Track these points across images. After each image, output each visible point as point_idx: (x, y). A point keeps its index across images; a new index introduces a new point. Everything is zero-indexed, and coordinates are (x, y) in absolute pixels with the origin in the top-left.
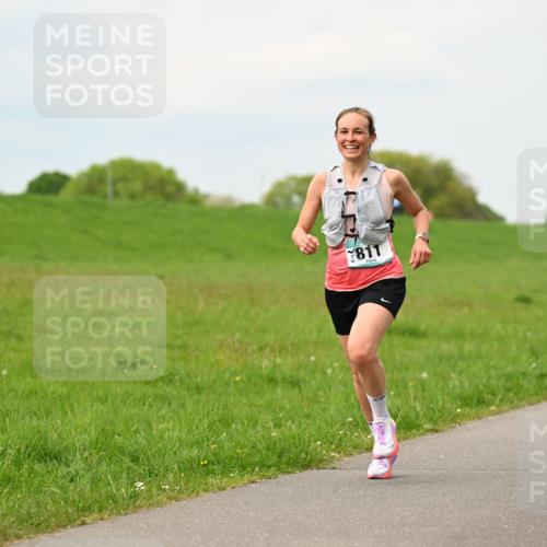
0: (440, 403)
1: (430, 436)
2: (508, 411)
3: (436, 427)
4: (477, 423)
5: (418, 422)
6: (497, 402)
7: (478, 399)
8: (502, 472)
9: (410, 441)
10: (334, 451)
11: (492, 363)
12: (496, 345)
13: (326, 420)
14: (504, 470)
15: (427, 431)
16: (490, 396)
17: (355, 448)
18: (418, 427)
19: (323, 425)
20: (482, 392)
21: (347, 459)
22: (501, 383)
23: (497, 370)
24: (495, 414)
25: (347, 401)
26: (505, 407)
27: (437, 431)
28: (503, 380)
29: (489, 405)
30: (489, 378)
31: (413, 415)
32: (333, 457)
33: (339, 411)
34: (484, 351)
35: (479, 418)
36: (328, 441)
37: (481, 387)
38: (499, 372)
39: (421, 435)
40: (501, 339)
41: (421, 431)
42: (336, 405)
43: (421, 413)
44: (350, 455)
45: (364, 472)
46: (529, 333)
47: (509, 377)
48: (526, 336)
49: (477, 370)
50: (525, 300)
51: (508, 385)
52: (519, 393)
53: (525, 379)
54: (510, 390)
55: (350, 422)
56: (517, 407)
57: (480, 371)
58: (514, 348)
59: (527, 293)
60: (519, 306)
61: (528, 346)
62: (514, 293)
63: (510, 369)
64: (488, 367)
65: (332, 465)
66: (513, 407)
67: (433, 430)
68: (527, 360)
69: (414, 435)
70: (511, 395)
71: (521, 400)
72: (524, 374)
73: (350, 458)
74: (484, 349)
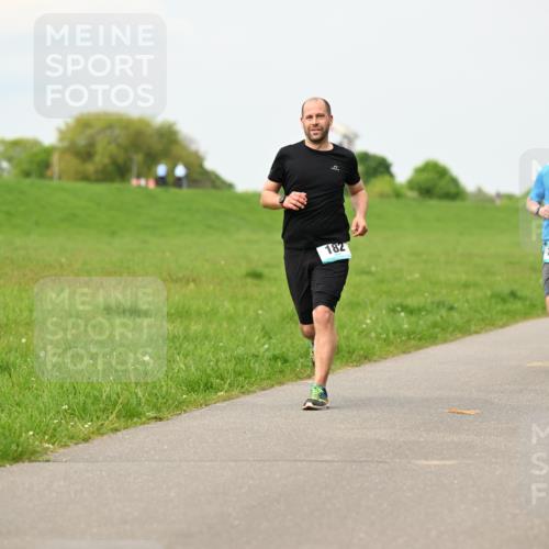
0: (164, 389)
1: (155, 425)
2: (238, 397)
3: (161, 415)
4: (204, 410)
5: (140, 409)
6: (226, 386)
7: (206, 385)
8: (232, 464)
9: (131, 430)
10: (49, 442)
11: (221, 344)
12: (225, 325)
13: (39, 408)
14: (234, 461)
15: (150, 419)
16: (218, 381)
17: (72, 438)
18: (139, 415)
19: (36, 413)
20: (210, 376)
21: (62, 450)
22: (231, 366)
23: (225, 351)
24: (225, 400)
25: (62, 387)
26: (236, 392)
27: (161, 419)
28: (234, 362)
29: (218, 390)
30: (217, 361)
31: (134, 401)
32: (48, 448)
33: (53, 398)
34: (211, 332)
35: (206, 405)
36: (41, 431)
37: (209, 371)
38: (228, 355)
39: (144, 423)
40: (230, 319)
41: (144, 419)
42: (50, 391)
43: (143, 400)
44: (66, 446)
45: (81, 465)
46: (260, 312)
47: (239, 360)
48: (258, 314)
49: (204, 353)
50: (257, 276)
51: (238, 368)
52: (250, 377)
53: (256, 361)
54: (240, 374)
55: (65, 410)
56: (249, 392)
57: (207, 353)
58: (245, 328)
59: (260, 269)
60: (249, 280)
61: (259, 326)
62: (244, 268)
63: (240, 351)
64: (216, 349)
65: (45, 457)
66: (243, 393)
67: (156, 418)
68: (259, 340)
69: (135, 423)
70: (241, 379)
71: (252, 385)
72: (256, 356)
73: (66, 449)
74: (212, 329)
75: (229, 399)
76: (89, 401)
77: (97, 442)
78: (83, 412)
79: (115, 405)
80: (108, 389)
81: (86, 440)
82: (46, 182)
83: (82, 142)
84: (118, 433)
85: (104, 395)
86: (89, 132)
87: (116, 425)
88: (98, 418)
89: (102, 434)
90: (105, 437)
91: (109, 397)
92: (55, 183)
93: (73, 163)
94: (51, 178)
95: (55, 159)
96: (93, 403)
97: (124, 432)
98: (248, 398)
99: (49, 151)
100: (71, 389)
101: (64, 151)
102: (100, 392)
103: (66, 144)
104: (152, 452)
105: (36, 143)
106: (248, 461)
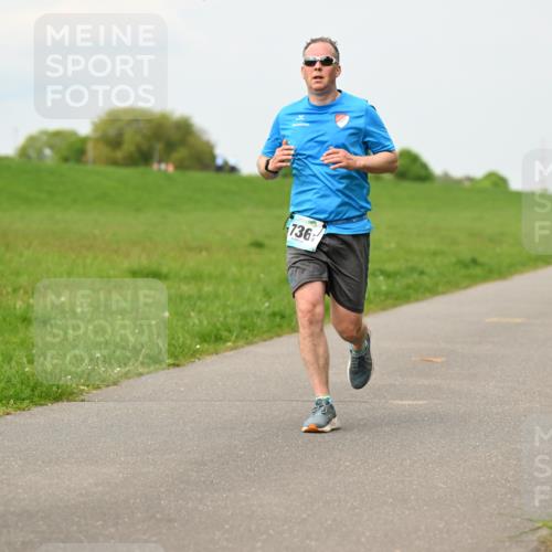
0: (181, 340)
1: (172, 370)
2: (243, 347)
3: (177, 362)
4: (215, 357)
6: (233, 338)
7: (216, 337)
8: (238, 403)
9: (154, 375)
11: (229, 303)
12: (233, 287)
14: (239, 400)
15: (169, 365)
16: (226, 334)
20: (218, 330)
21: (95, 392)
22: (237, 321)
23: (233, 309)
24: (232, 350)
26: (241, 343)
27: (178, 366)
28: (239, 317)
29: (226, 341)
30: (225, 317)
32: (83, 390)
34: (221, 292)
35: (217, 354)
37: (218, 325)
38: (235, 311)
39: (164, 369)
40: (236, 281)
44: (98, 388)
45: (111, 404)
46: (262, 276)
47: (244, 316)
48: (259, 278)
49: (215, 310)
50: (258, 245)
51: (243, 322)
52: (253, 330)
53: (258, 317)
54: (245, 328)
56: (252, 343)
57: (217, 311)
58: (249, 289)
59: (261, 239)
60: (253, 250)
61: (260, 287)
62: (248, 239)
63: (245, 308)
64: (225, 307)
65: (81, 397)
67: (174, 364)
68: (260, 300)
69: (157, 369)
70: (246, 331)
71: (255, 336)
72: (258, 313)
73: (99, 392)
74: (221, 290)
75: (236, 348)
77: (125, 383)
81: (115, 383)
82: (82, 167)
83: (112, 132)
84: (143, 378)
86: (118, 124)
89: (129, 378)
90: (131, 381)
92: (89, 167)
93: (105, 151)
94: (85, 163)
95: (90, 147)
97: (148, 376)
99: (84, 140)
101: (97, 140)
103: (99, 134)
104: (171, 393)
105: (73, 134)
106: (251, 401)
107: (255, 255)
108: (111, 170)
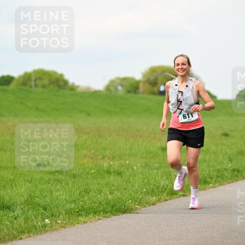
1: (182, 198)
2: (218, 186)
4: (204, 192)
6: (213, 182)
7: (204, 181)
8: (215, 215)
9: (172, 200)
10: (137, 205)
11: (211, 164)
12: (213, 155)
13: (134, 190)
14: (216, 214)
16: (210, 180)
17: (147, 203)
18: (176, 194)
19: (132, 193)
20: (206, 178)
21: (143, 209)
22: (215, 173)
23: (213, 167)
24: (212, 188)
25: (143, 182)
26: (217, 185)
27: (185, 196)
28: (216, 171)
29: (209, 183)
30: (209, 171)
32: (137, 208)
33: (140, 187)
34: (207, 159)
35: (205, 190)
36: (135, 200)
37: (206, 175)
38: (214, 168)
39: (178, 197)
40: (215, 153)
41: (178, 196)
42: (138, 184)
44: (145, 207)
45: (151, 215)
46: (228, 150)
47: (219, 171)
48: (226, 152)
49: (204, 168)
50: (226, 135)
51: (218, 174)
52: (223, 178)
53: (226, 171)
54: (219, 177)
55: (145, 192)
56: (223, 185)
57: (205, 168)
58: (221, 157)
59: (227, 132)
60: (223, 137)
61: (227, 156)
62: (221, 132)
63: (219, 167)
64: (209, 166)
65: (136, 212)
66: (220, 185)
67: (183, 195)
68: (227, 163)
69: (174, 197)
70: (220, 179)
71: (224, 181)
72: (226, 169)
73: (145, 208)
74: (207, 158)
75: (214, 187)
76: (155, 188)
77: (158, 205)
78: (152, 193)
79: (166, 190)
80: (163, 183)
81: (154, 204)
82: (137, 95)
83: (152, 78)
84: (168, 202)
85: (161, 185)
86: (155, 74)
87: (166, 198)
88: (159, 195)
89: (160, 202)
90: (162, 203)
91: (163, 186)
92: (141, 96)
93: (148, 87)
94: (139, 93)
95: (141, 85)
96: (156, 189)
97: (170, 201)
98: (222, 187)
99: (138, 82)
100: (147, 183)
101: (145, 82)
102: (160, 184)
103: (145, 79)
104: (182, 210)
105: (133, 79)
106: (222, 214)
107: (224, 140)
108: (152, 97)
